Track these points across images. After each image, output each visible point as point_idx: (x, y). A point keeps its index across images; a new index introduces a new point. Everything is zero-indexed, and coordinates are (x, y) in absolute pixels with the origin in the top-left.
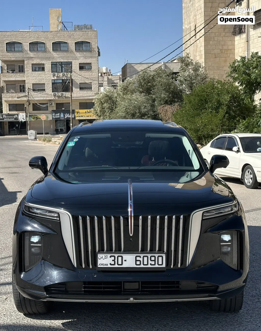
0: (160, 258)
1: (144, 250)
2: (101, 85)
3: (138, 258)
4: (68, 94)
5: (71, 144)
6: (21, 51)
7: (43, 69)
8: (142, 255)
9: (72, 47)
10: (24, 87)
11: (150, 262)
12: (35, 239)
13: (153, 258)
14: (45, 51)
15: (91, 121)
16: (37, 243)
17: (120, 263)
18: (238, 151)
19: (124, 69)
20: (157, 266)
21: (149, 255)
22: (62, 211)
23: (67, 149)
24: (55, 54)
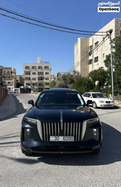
0: (72, 138)
1: (66, 135)
2: (51, 79)
3: (64, 138)
4: (42, 81)
5: (42, 96)
6: (29, 69)
7: (35, 74)
8: (66, 137)
9: (44, 68)
10: (30, 79)
11: (68, 139)
12: (28, 130)
13: (69, 138)
14: (36, 69)
15: (48, 89)
16: (29, 131)
17: (58, 139)
18: (91, 98)
19: (58, 74)
20: (71, 141)
21: (68, 137)
22: (37, 120)
23: (40, 98)
24: (39, 70)
